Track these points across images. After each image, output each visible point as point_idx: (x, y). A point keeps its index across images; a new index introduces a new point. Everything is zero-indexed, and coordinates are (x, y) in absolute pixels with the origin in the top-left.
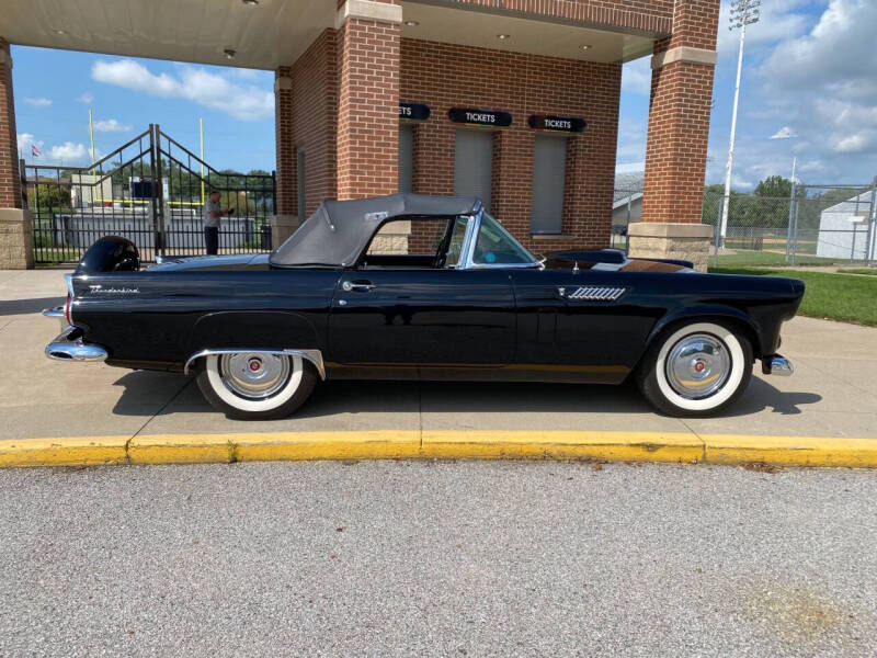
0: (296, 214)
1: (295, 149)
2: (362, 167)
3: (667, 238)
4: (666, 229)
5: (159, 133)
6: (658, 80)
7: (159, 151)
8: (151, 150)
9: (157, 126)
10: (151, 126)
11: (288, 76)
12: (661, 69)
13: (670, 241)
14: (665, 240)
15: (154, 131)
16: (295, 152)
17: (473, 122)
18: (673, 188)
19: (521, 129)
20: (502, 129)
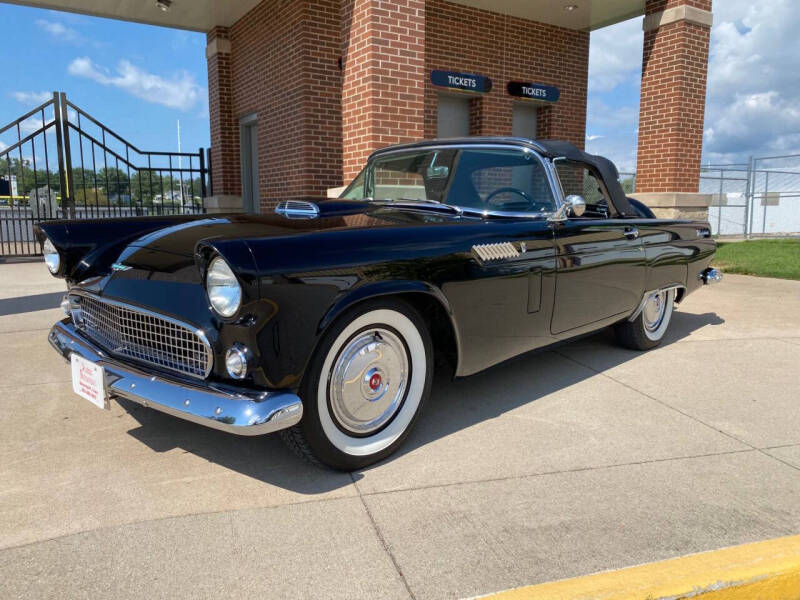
0: (240, 194)
1: (237, 120)
2: (384, 124)
3: (676, 207)
4: (674, 200)
5: (66, 103)
6: (653, 42)
7: (67, 124)
8: (57, 122)
9: (63, 95)
10: (56, 94)
11: (226, 37)
12: (657, 30)
13: (678, 211)
14: (673, 210)
15: (59, 100)
16: (237, 124)
17: (454, 86)
18: (677, 155)
19: (501, 96)
20: (483, 95)
